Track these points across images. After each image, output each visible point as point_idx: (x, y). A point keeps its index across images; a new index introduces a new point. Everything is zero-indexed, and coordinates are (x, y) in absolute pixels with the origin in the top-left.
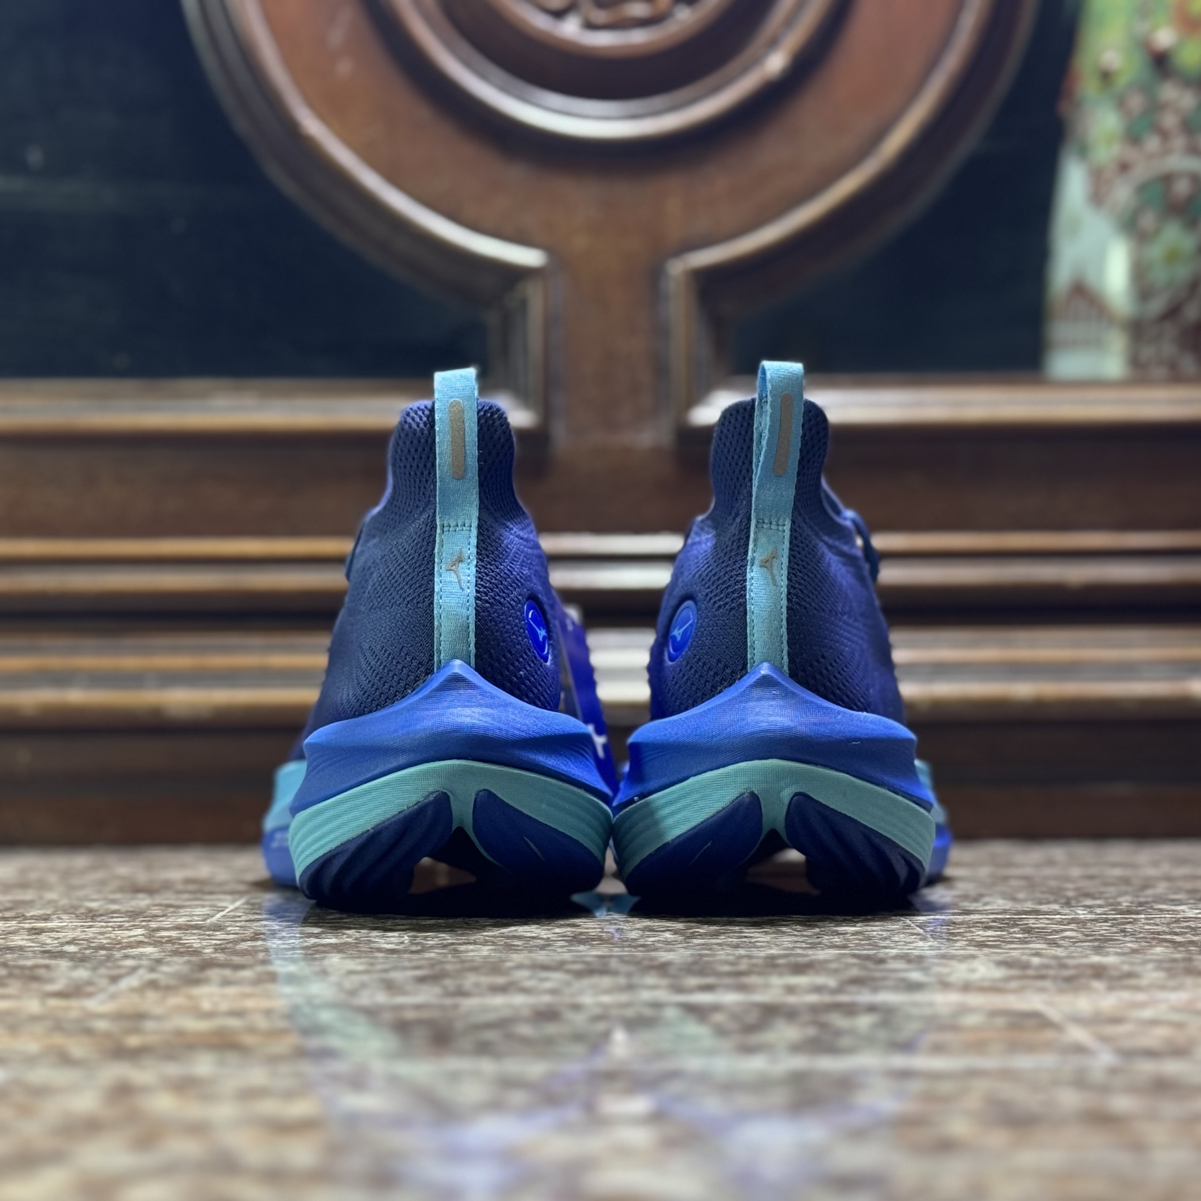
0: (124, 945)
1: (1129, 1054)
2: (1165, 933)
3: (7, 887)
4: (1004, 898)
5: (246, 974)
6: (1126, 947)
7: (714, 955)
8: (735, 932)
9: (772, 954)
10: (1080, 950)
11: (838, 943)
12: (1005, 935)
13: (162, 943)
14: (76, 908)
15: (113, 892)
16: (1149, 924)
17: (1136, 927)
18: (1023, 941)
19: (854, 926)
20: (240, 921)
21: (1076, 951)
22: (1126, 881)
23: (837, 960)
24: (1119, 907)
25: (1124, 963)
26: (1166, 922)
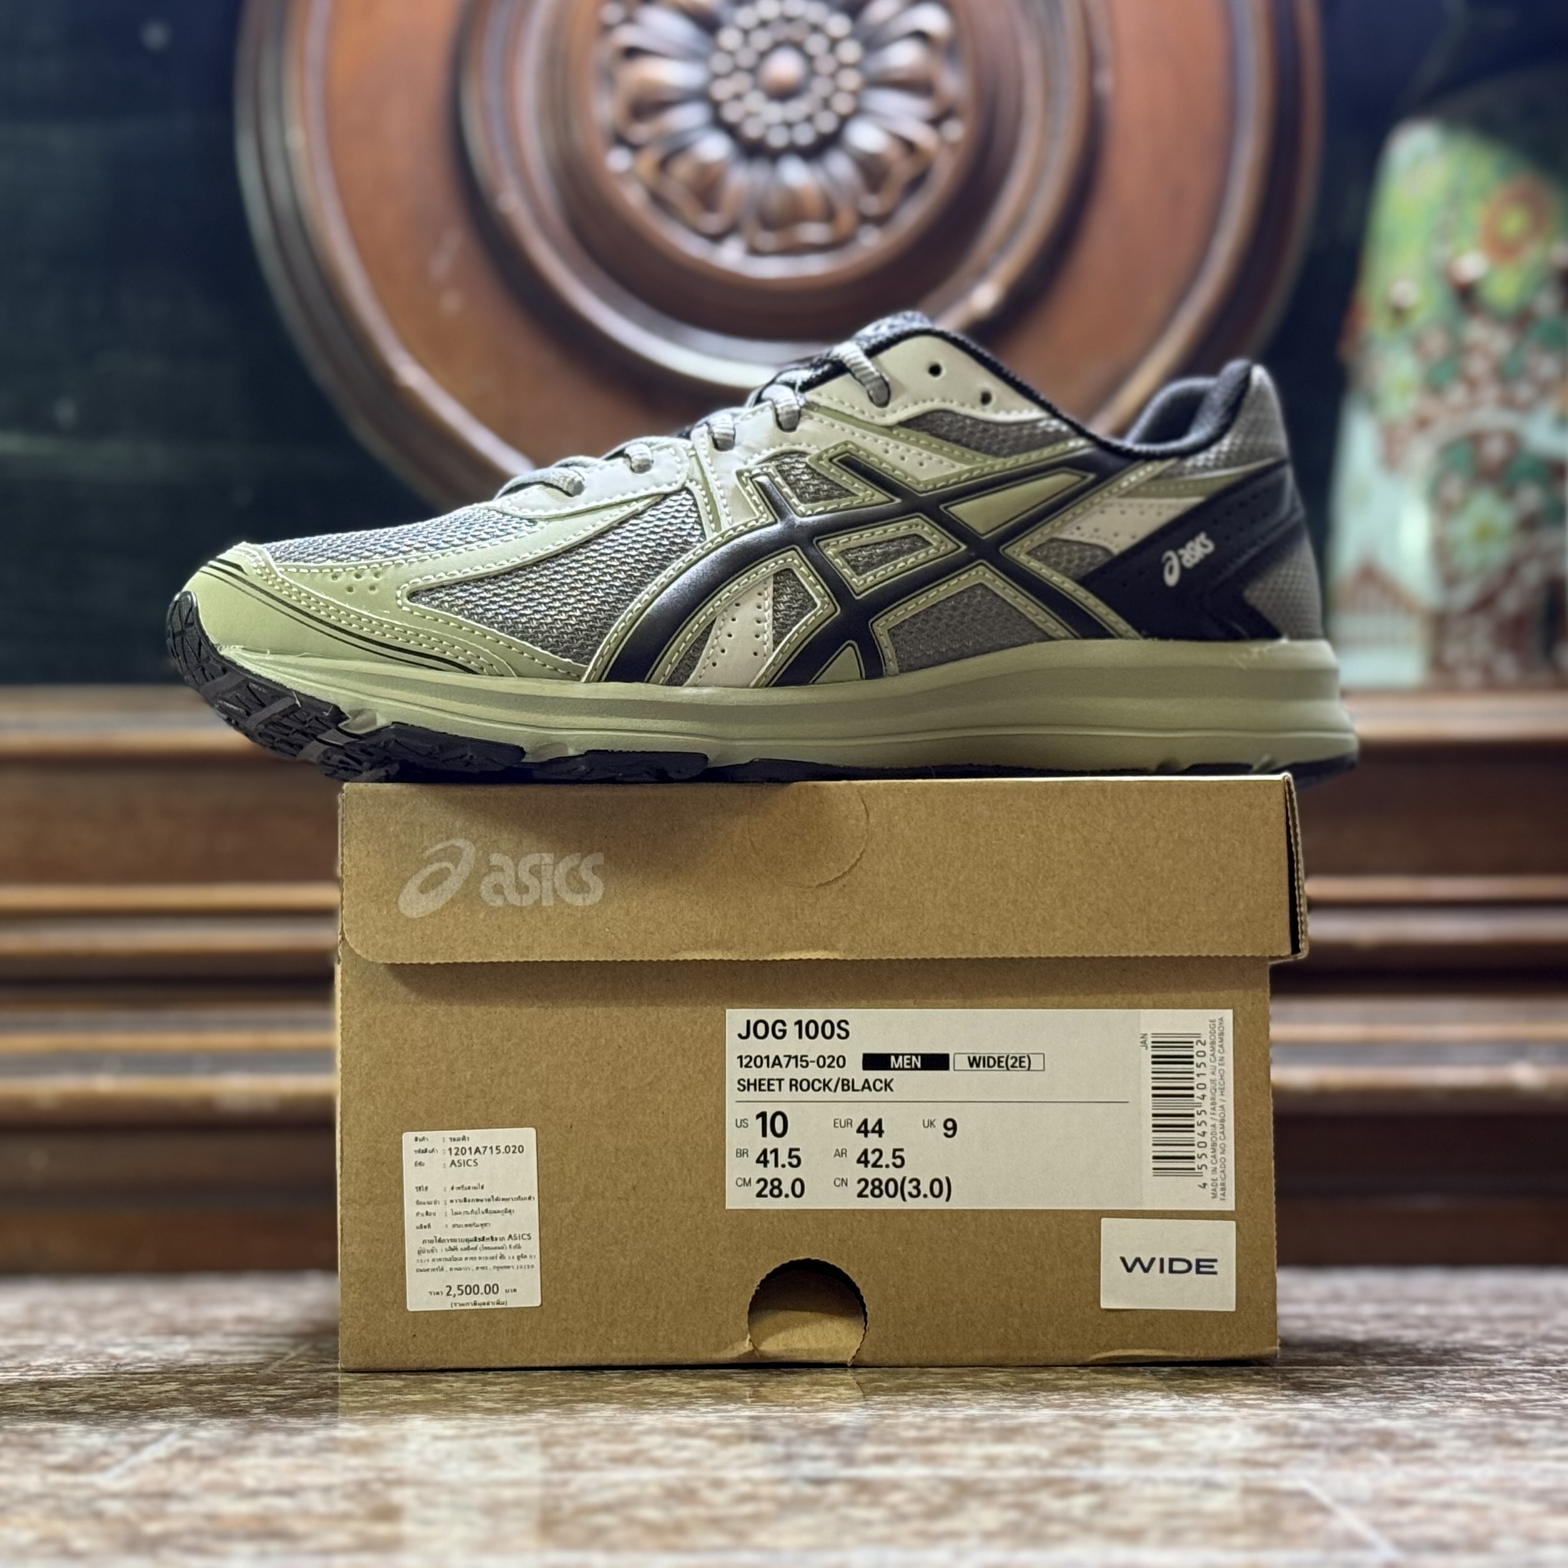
0: (152, 1402)
2: (1473, 1389)
3: (12, 1329)
5: (304, 1440)
6: (1423, 1407)
7: (897, 1417)
8: (929, 1386)
9: (973, 1415)
10: (1363, 1411)
11: (1058, 1402)
12: (1270, 1392)
13: (198, 1401)
14: (95, 1355)
15: (144, 1334)
16: (1454, 1378)
17: (1436, 1382)
18: (1292, 1400)
19: (1080, 1379)
20: (302, 1372)
21: (1357, 1413)
22: (1429, 1321)
23: (1054, 1422)
24: (1419, 1356)
25: (1417, 1428)
26: (1476, 1376)
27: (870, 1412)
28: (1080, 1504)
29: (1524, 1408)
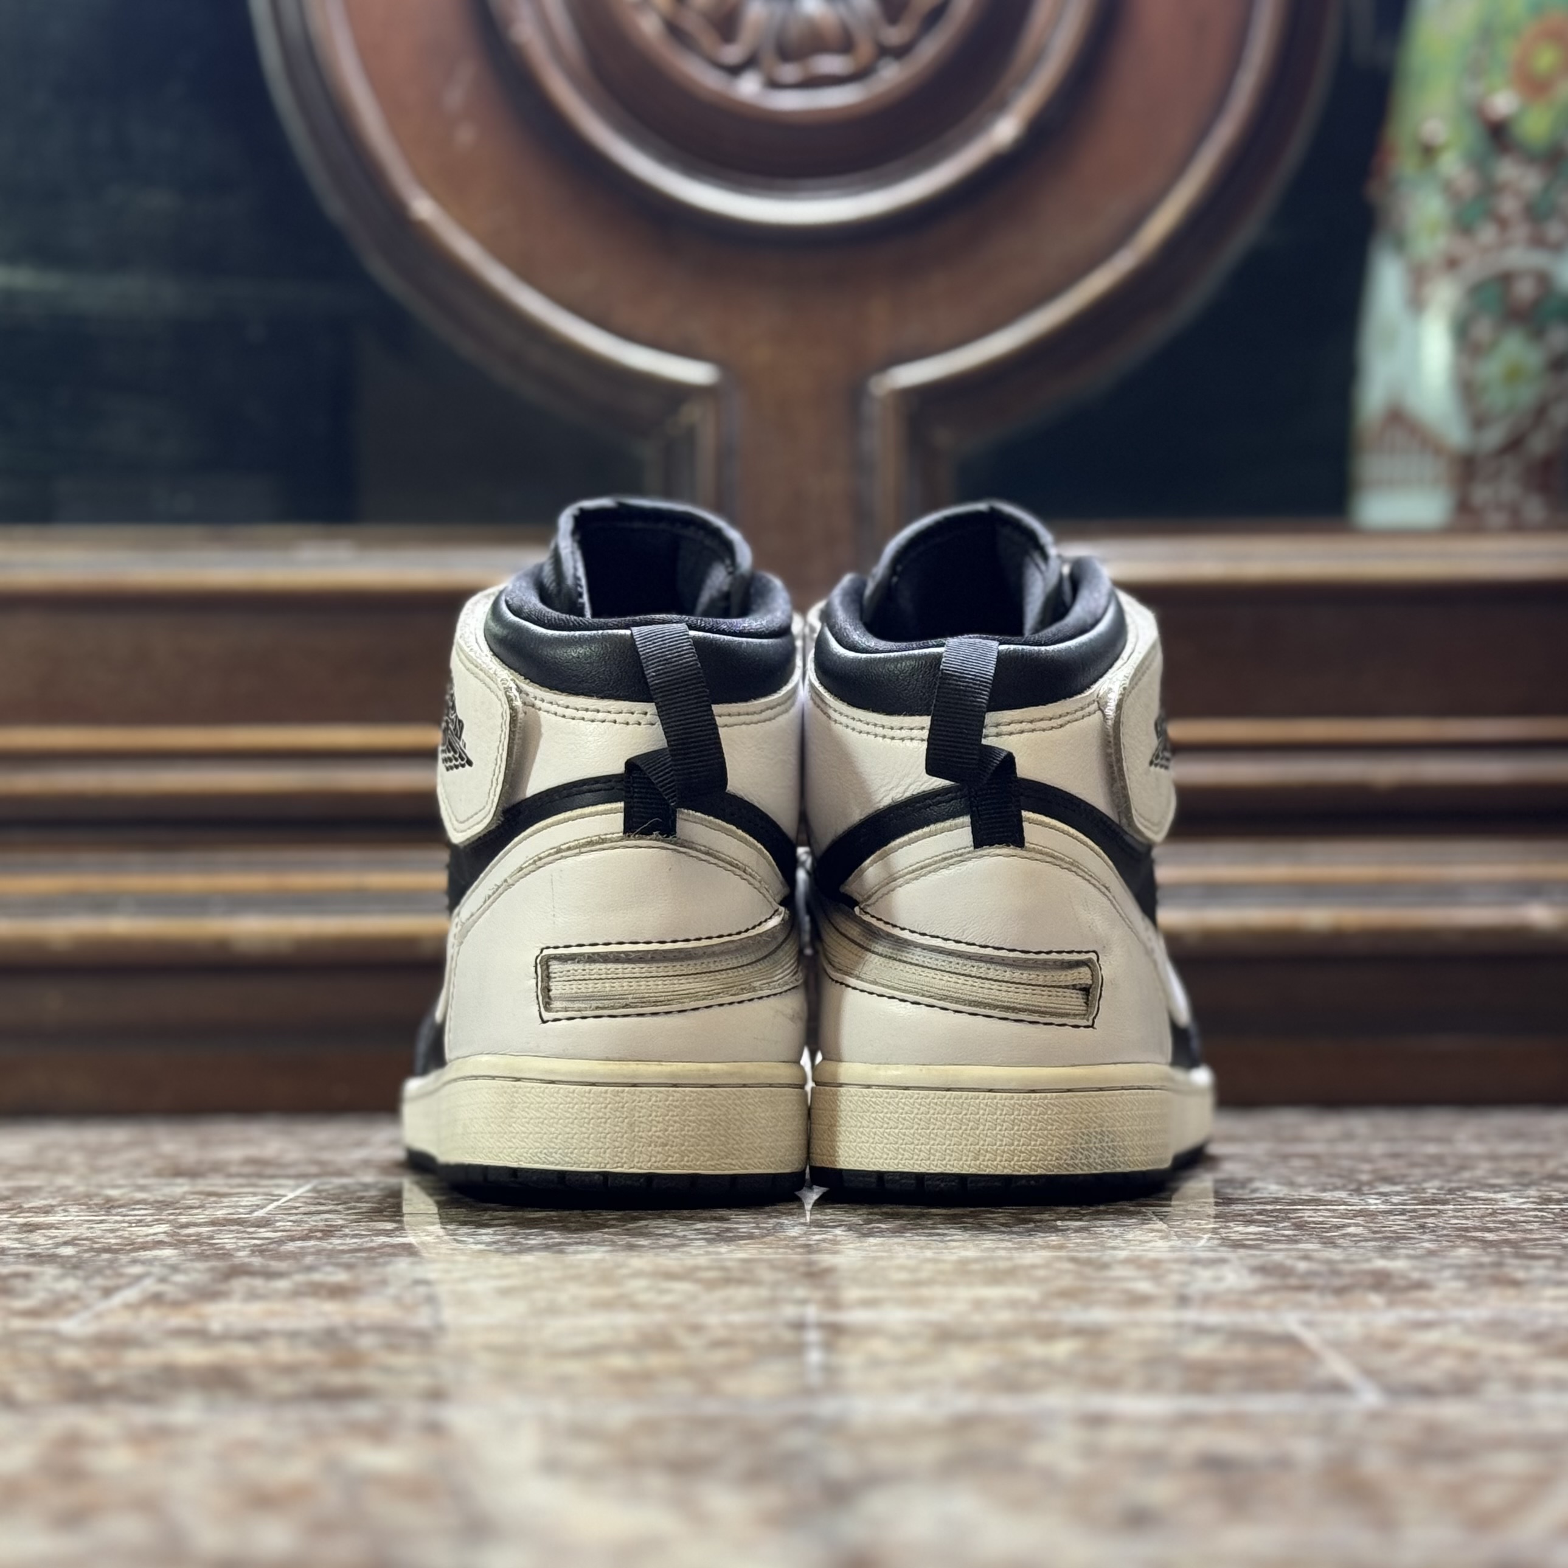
0: (137, 1246)
1: (1396, 1391)
2: (1476, 1229)
3: (15, 1171)
4: (1278, 1183)
5: (282, 1284)
6: (1422, 1247)
7: (891, 1259)
8: (927, 1228)
9: (967, 1257)
10: (1361, 1251)
11: (1054, 1243)
12: (1269, 1231)
13: (186, 1243)
14: (89, 1196)
15: (145, 1176)
16: (1457, 1218)
17: (1439, 1222)
18: (1291, 1240)
19: (1080, 1220)
20: (296, 1214)
21: (1356, 1253)
22: (1438, 1160)
23: (1047, 1265)
24: (1423, 1195)
25: (1415, 1268)
26: (1478, 1214)
27: (864, 1253)
28: (1062, 1349)
29: (1524, 1247)
